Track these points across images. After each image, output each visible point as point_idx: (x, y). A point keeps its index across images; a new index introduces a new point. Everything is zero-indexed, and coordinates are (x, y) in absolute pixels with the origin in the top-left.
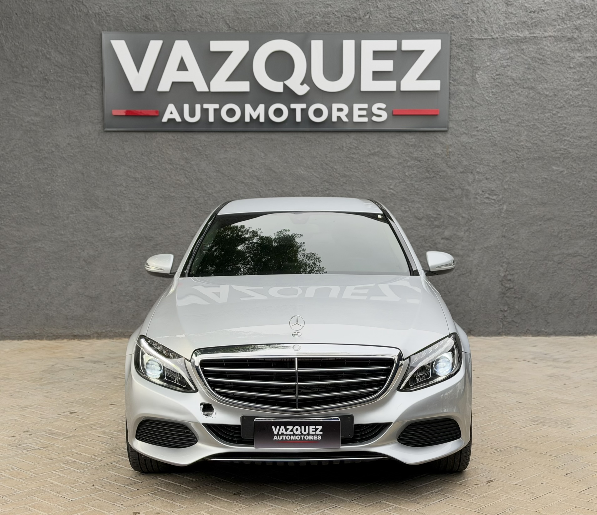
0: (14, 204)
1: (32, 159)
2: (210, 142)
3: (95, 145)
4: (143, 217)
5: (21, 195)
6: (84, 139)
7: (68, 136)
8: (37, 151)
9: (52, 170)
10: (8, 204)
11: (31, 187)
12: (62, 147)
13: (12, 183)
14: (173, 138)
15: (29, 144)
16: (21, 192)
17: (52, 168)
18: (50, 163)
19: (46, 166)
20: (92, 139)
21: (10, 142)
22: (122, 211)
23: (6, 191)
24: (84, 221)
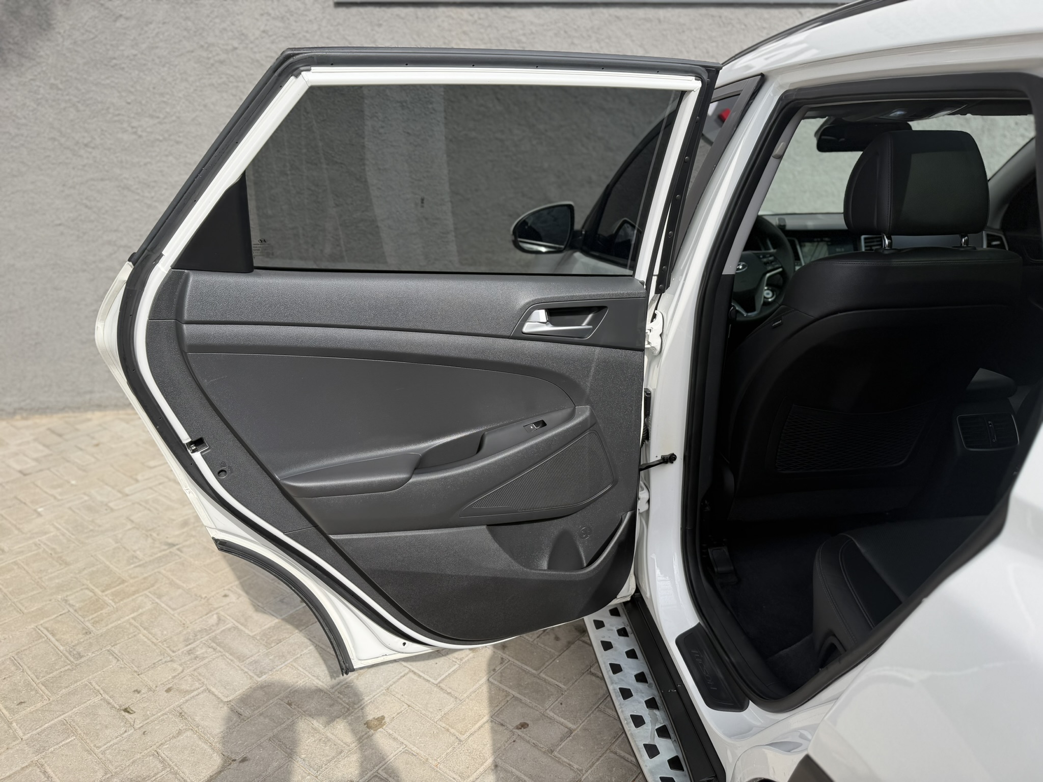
0: (171, 158)
1: (196, 66)
2: (543, 25)
3: (318, 33)
4: (420, 180)
5: (181, 139)
6: (296, 22)
7: (262, 15)
8: (202, 47)
9: (237, 87)
10: (158, 158)
11: (200, 124)
12: (252, 38)
13: (161, 116)
14: (470, 18)
15: (185, 33)
16: (181, 134)
17: (236, 84)
18: (232, 73)
19: (224, 79)
20: (310, 21)
21: (146, 29)
22: (379, 169)
23: (152, 133)
24: (309, 189)
